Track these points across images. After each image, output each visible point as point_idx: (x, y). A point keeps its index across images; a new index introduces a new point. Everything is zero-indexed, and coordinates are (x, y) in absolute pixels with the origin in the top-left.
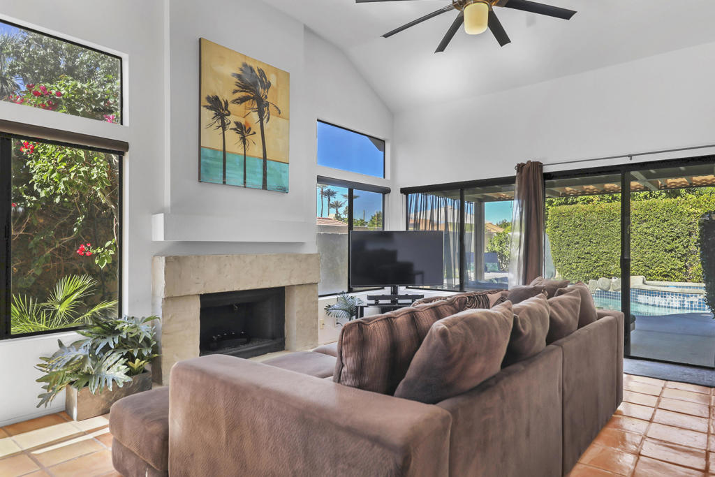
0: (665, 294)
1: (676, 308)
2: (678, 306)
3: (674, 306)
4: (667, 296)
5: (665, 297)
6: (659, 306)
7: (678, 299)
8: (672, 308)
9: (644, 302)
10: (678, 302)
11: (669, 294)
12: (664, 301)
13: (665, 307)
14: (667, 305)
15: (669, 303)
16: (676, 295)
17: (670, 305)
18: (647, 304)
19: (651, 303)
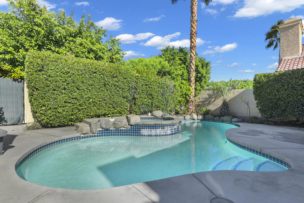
0: (164, 126)
1: (169, 135)
2: (170, 133)
3: (168, 133)
4: (165, 127)
5: (164, 128)
6: (160, 136)
7: (170, 128)
8: (168, 135)
9: (147, 134)
10: (170, 131)
11: (166, 126)
12: (163, 131)
13: (164, 135)
14: (165, 134)
15: (166, 132)
16: (169, 126)
17: (167, 133)
18: (151, 136)
19: (154, 134)
